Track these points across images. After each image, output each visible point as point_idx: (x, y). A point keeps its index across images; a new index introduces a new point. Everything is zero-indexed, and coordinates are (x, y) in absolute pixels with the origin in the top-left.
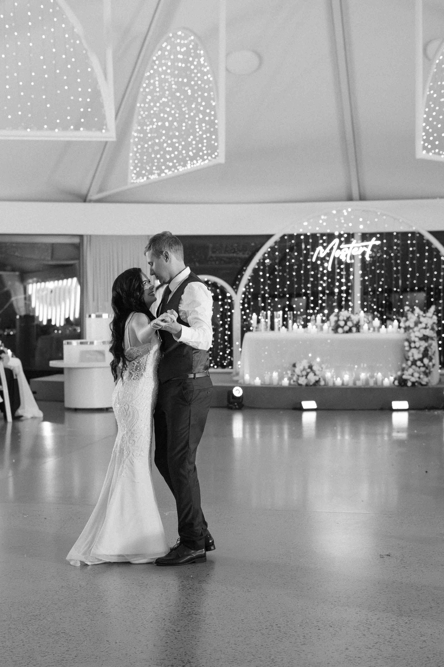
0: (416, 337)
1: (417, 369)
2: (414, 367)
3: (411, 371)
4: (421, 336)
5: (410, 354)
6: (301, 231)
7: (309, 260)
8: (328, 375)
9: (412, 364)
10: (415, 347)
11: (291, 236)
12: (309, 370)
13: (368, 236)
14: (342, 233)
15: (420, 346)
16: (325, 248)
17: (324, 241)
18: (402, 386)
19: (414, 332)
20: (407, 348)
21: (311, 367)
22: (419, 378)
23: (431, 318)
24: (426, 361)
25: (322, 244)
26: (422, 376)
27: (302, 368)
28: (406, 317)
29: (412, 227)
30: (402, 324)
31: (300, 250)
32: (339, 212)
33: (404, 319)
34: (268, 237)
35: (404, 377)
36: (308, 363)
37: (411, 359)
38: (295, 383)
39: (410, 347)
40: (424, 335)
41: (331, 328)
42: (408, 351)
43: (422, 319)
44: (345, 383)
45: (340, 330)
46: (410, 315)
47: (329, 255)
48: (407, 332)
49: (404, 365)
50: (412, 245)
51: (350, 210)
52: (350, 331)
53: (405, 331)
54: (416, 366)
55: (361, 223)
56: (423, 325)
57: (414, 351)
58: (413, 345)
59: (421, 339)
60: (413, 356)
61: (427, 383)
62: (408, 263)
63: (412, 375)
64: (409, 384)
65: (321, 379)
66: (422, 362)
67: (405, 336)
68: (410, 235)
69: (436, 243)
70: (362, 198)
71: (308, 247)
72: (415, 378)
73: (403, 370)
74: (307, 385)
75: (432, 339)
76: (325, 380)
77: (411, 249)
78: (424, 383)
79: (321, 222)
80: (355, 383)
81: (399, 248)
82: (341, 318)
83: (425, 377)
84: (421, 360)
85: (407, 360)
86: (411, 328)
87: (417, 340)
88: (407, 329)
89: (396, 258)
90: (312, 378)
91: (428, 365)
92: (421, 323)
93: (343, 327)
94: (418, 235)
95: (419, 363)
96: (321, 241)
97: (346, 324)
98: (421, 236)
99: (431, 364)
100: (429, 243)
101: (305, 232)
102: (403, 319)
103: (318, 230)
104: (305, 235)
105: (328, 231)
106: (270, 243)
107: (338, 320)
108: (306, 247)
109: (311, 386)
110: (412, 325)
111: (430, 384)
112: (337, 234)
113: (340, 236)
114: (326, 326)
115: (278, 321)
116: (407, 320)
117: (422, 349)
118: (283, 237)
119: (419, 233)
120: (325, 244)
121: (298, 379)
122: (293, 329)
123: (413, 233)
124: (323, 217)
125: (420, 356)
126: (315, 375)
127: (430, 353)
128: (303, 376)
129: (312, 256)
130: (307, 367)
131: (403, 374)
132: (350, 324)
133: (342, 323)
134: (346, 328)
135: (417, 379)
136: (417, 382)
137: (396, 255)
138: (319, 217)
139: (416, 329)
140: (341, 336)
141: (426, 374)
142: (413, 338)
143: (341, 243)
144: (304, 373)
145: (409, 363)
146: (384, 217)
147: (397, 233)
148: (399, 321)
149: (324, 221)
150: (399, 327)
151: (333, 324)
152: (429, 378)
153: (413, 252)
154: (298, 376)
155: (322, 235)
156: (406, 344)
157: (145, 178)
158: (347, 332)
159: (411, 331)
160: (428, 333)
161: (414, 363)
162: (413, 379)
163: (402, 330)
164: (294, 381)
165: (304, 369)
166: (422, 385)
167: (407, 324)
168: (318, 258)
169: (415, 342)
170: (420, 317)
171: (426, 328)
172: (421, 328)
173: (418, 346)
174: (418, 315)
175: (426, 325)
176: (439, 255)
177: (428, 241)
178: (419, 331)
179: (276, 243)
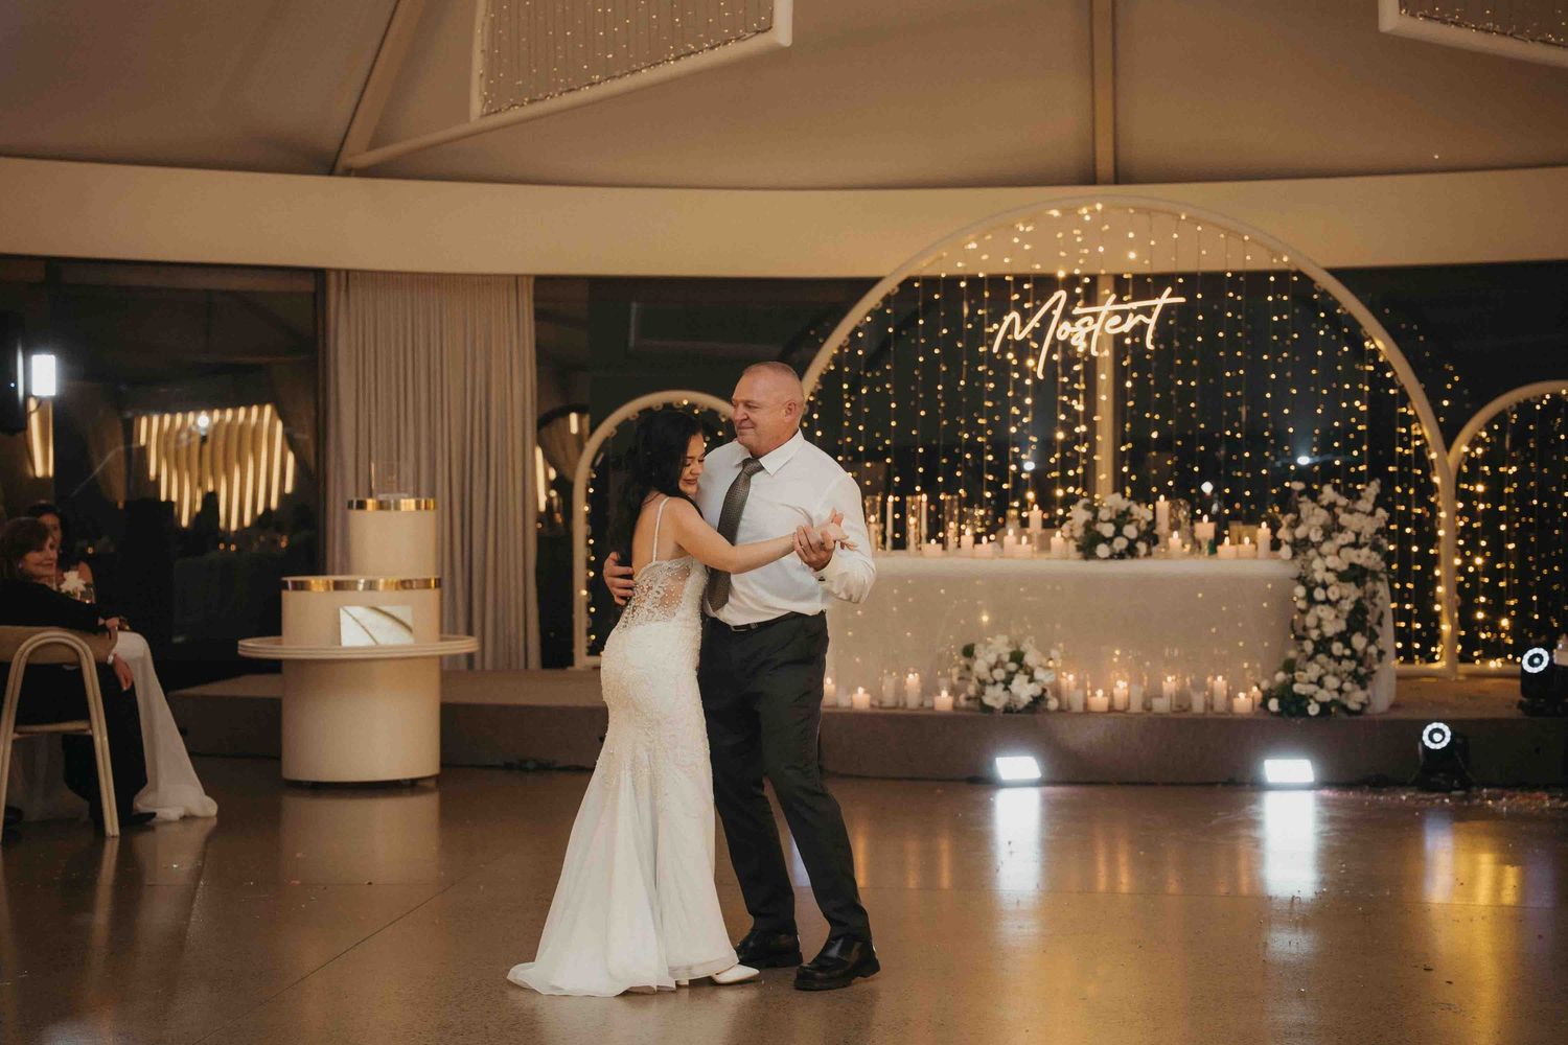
0: (1328, 570)
1: (1332, 666)
2: (1321, 658)
3: (1313, 671)
4: (1343, 567)
5: (1310, 620)
6: (959, 268)
7: (982, 349)
8: (1069, 679)
9: (1316, 651)
10: (1327, 601)
11: (931, 283)
12: (1012, 666)
13: (1151, 281)
14: (1077, 272)
15: (1341, 598)
16: (1026, 316)
17: (1025, 298)
18: (1292, 715)
19: (1321, 555)
20: (1302, 605)
21: (1017, 657)
22: (1340, 691)
23: (1372, 514)
24: (1359, 641)
25: (1018, 306)
26: (1347, 686)
27: (992, 659)
28: (1297, 512)
29: (1278, 256)
30: (1283, 534)
31: (955, 321)
32: (1069, 211)
33: (1290, 516)
34: (865, 284)
35: (1296, 688)
36: (1010, 643)
37: (1314, 634)
38: (971, 704)
39: (1310, 600)
40: (1352, 566)
41: (1072, 544)
42: (1303, 612)
43: (1344, 518)
44: (1119, 704)
45: (1102, 550)
46: (1306, 506)
47: (1038, 334)
48: (1301, 557)
49: (1292, 654)
50: (1279, 307)
51: (1099, 207)
52: (1130, 551)
53: (1295, 555)
54: (1330, 655)
55: (1131, 245)
56: (1349, 537)
57: (1325, 612)
58: (1319, 594)
59: (1342, 577)
60: (1319, 626)
61: (1363, 705)
62: (1265, 357)
63: (1320, 682)
64: (1313, 710)
65: (1049, 694)
66: (1348, 644)
67: (1293, 569)
68: (1272, 279)
69: (1350, 303)
70: (1120, 177)
71: (981, 312)
72: (1329, 691)
73: (1289, 667)
74: (1008, 710)
75: (1375, 575)
76: (1057, 694)
77: (1275, 319)
78: (1353, 706)
79: (1015, 240)
80: (1147, 707)
81: (1240, 317)
82: (1104, 514)
83: (1357, 687)
84: (1344, 638)
85: (1300, 639)
86: (1317, 546)
87: (1330, 578)
88: (1300, 546)
89: (1232, 343)
90: (1024, 691)
91: (1365, 652)
92: (1341, 529)
93: (1109, 541)
94: (1295, 279)
95: (1337, 648)
96: (1016, 297)
97: (1119, 532)
98: (1305, 281)
99: (1373, 650)
100: (1330, 303)
101: (970, 272)
102: (1285, 519)
103: (1006, 265)
104: (973, 281)
105: (1038, 268)
106: (873, 299)
107: (1095, 519)
108: (973, 313)
109: (1019, 712)
110: (1315, 537)
111: (1369, 710)
112: (1061, 274)
113: (1071, 282)
114: (1057, 538)
115: (916, 520)
116: (1296, 523)
117: (1347, 606)
118: (907, 284)
119: (1299, 273)
120: (1027, 306)
121: (981, 693)
123: (1283, 275)
124: (1021, 228)
125: (1342, 626)
126: (1031, 680)
127: (1371, 618)
128: (995, 683)
129: (993, 335)
130: (1006, 658)
131: (1294, 681)
132: (1130, 531)
133: (1108, 530)
134: (1120, 544)
135: (1335, 695)
136: (1333, 702)
137: (1230, 334)
138: (1011, 227)
139: (1327, 547)
140: (1102, 567)
141: (1362, 681)
142: (1319, 576)
143: (1072, 300)
144: (999, 674)
145: (1309, 646)
146: (1199, 229)
147: (1236, 274)
148: (1274, 527)
149: (1025, 237)
150: (1276, 545)
151: (1079, 532)
152: (1369, 691)
153: (1280, 328)
154: (983, 682)
155: (1020, 279)
156: (1300, 591)
158: (1121, 556)
159: (1312, 552)
160: (1365, 557)
161: (1323, 645)
162: (1324, 696)
163: (1286, 551)
164: (968, 699)
165: (999, 664)
166: (1345, 708)
167: (1300, 532)
168: (1006, 345)
169: (1325, 586)
170: (1338, 511)
171: (1356, 545)
172: (1342, 546)
173: (1333, 598)
174: (1331, 507)
175: (1358, 535)
176: (1356, 338)
177: (1325, 294)
178: (1338, 553)
179: (887, 299)
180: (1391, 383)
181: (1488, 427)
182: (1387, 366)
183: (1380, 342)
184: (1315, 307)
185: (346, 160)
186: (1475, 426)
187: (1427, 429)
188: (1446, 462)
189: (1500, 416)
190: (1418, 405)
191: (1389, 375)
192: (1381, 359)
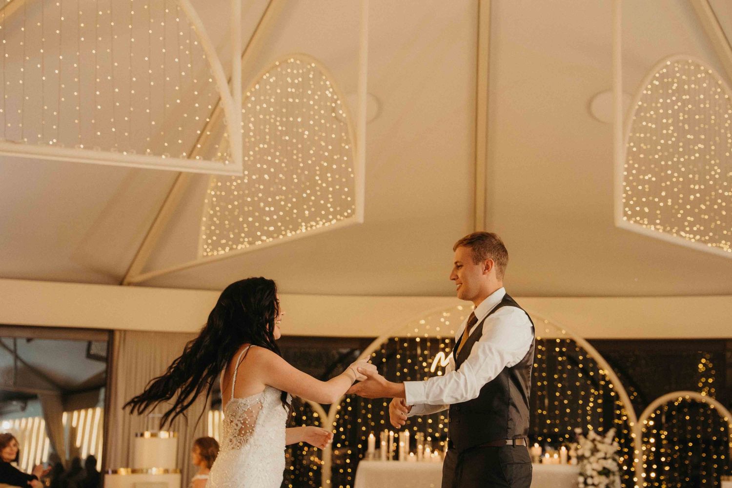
0: (593, 470)
4: (600, 468)
6: (416, 332)
7: (426, 370)
10: (593, 485)
11: (403, 340)
15: (600, 483)
17: (446, 346)
19: (590, 463)
23: (612, 444)
25: (443, 350)
28: (578, 443)
29: (560, 329)
30: (572, 453)
31: (414, 357)
33: (575, 445)
34: (370, 340)
39: (585, 484)
40: (604, 468)
43: (600, 446)
46: (582, 439)
48: (581, 463)
50: (561, 354)
53: (578, 463)
56: (601, 455)
58: (589, 481)
59: (600, 473)
62: (556, 376)
67: (577, 469)
68: (558, 341)
69: (593, 353)
71: (426, 352)
75: (614, 474)
79: (442, 320)
81: (544, 357)
86: (587, 458)
87: (595, 474)
88: (581, 458)
89: (541, 370)
92: (598, 451)
94: (568, 342)
96: (442, 346)
98: (573, 342)
100: (583, 352)
101: (421, 334)
102: (573, 446)
103: (438, 332)
104: (422, 338)
106: (375, 346)
108: (422, 352)
110: (587, 454)
115: (404, 445)
116: (579, 447)
118: (391, 340)
119: (571, 340)
120: (447, 350)
122: (423, 457)
123: (562, 339)
124: (445, 314)
129: (431, 364)
137: (540, 366)
138: (440, 314)
139: (592, 459)
142: (589, 473)
148: (568, 449)
149: (446, 319)
150: (569, 458)
153: (562, 363)
155: (444, 338)
156: (581, 480)
157: (227, 249)
159: (585, 461)
160: (611, 465)
163: (574, 461)
167: (580, 452)
168: (438, 369)
169: (592, 477)
170: (596, 443)
171: (605, 458)
172: (599, 459)
173: (596, 482)
174: (593, 441)
175: (606, 454)
176: (596, 368)
177: (582, 349)
178: (597, 462)
179: (383, 346)
180: (612, 390)
181: (655, 412)
182: (609, 382)
183: (606, 371)
184: (577, 355)
185: (128, 279)
186: (649, 411)
187: (629, 411)
188: (637, 427)
189: (660, 408)
190: (625, 400)
191: (611, 386)
192: (607, 379)
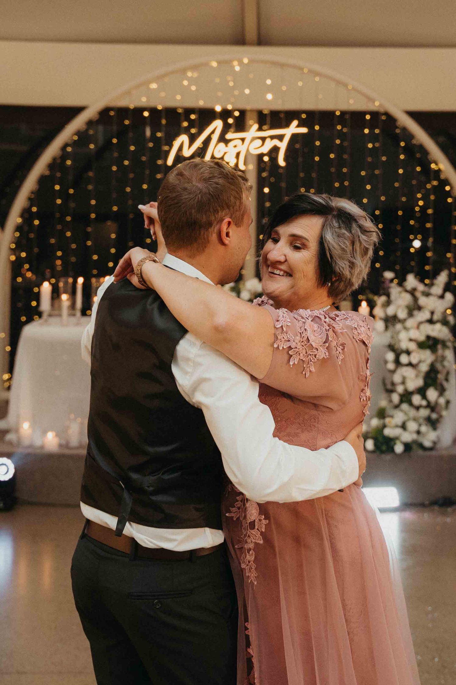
0: (411, 340)
1: (412, 413)
2: (405, 406)
3: (399, 417)
4: (422, 338)
5: (397, 378)
6: (143, 101)
7: (160, 162)
9: (401, 401)
10: (410, 364)
11: (123, 112)
13: (282, 116)
14: (230, 107)
15: (420, 362)
16: (192, 138)
17: (192, 124)
18: (382, 452)
19: (405, 328)
20: (391, 366)
22: (418, 432)
23: (442, 297)
24: (432, 394)
25: (186, 131)
26: (424, 429)
28: (388, 295)
29: (373, 101)
30: (378, 311)
31: (140, 141)
32: (225, 63)
33: (383, 299)
34: (73, 112)
35: (387, 432)
37: (400, 389)
39: (397, 362)
40: (428, 337)
42: (393, 372)
43: (423, 300)
46: (395, 290)
47: (201, 152)
48: (391, 328)
49: (383, 403)
50: (373, 138)
51: (246, 61)
53: (387, 328)
54: (411, 404)
55: (269, 89)
56: (424, 315)
57: (408, 372)
58: (404, 359)
59: (421, 345)
60: (403, 383)
61: (435, 443)
62: (363, 173)
63: (404, 427)
64: (399, 448)
66: (424, 397)
67: (386, 339)
68: (368, 117)
69: (422, 136)
70: (262, 40)
71: (159, 135)
72: (411, 433)
73: (382, 414)
75: (444, 344)
77: (370, 146)
78: (427, 443)
79: (186, 83)
81: (345, 144)
83: (430, 429)
84: (422, 392)
85: (390, 391)
86: (403, 321)
87: (412, 346)
88: (391, 320)
89: (340, 162)
91: (436, 403)
92: (420, 308)
94: (384, 118)
95: (417, 399)
96: (185, 124)
98: (391, 120)
99: (442, 401)
100: (408, 136)
101: (152, 104)
102: (381, 300)
103: (179, 101)
104: (153, 111)
105: (201, 103)
106: (78, 123)
108: (153, 134)
110: (402, 314)
111: (438, 446)
112: (218, 109)
113: (225, 114)
116: (388, 303)
117: (424, 368)
118: (105, 112)
119: (387, 114)
120: (193, 131)
123: (375, 115)
124: (189, 74)
125: (420, 382)
127: (441, 377)
129: (167, 153)
131: (384, 426)
135: (415, 436)
136: (415, 442)
137: (339, 157)
138: (182, 73)
139: (410, 323)
141: (433, 423)
142: (404, 345)
143: (226, 128)
145: (396, 398)
146: (317, 79)
147: (343, 113)
148: (372, 304)
149: (192, 81)
152: (438, 432)
153: (373, 152)
155: (188, 111)
156: (390, 356)
159: (399, 326)
160: (438, 332)
161: (406, 397)
162: (407, 437)
163: (380, 324)
166: (421, 446)
167: (391, 311)
168: (178, 159)
169: (408, 353)
170: (418, 294)
171: (431, 321)
172: (421, 323)
173: (414, 361)
174: (413, 292)
175: (432, 313)
176: (426, 160)
177: (405, 129)
178: (418, 327)
179: (90, 123)
180: (449, 194)
182: (446, 182)
183: (442, 164)
184: (396, 139)
191: (448, 188)
192: (442, 177)
